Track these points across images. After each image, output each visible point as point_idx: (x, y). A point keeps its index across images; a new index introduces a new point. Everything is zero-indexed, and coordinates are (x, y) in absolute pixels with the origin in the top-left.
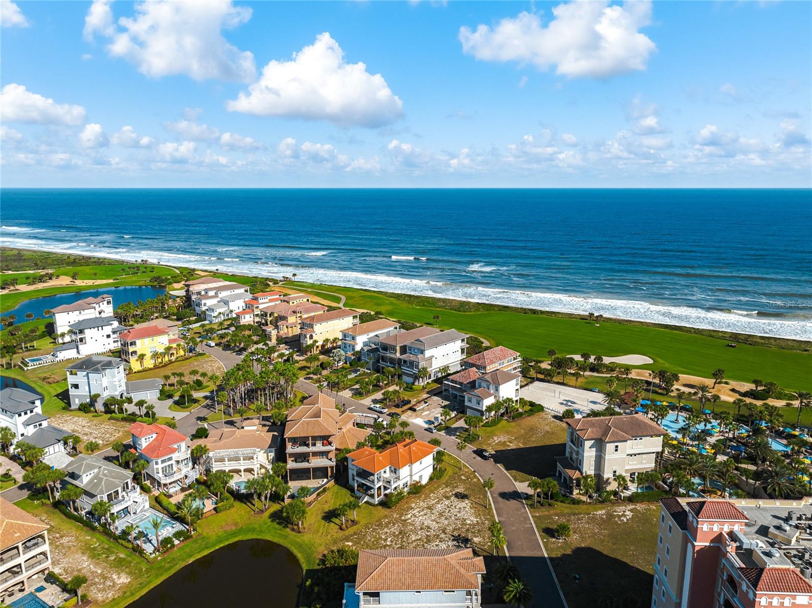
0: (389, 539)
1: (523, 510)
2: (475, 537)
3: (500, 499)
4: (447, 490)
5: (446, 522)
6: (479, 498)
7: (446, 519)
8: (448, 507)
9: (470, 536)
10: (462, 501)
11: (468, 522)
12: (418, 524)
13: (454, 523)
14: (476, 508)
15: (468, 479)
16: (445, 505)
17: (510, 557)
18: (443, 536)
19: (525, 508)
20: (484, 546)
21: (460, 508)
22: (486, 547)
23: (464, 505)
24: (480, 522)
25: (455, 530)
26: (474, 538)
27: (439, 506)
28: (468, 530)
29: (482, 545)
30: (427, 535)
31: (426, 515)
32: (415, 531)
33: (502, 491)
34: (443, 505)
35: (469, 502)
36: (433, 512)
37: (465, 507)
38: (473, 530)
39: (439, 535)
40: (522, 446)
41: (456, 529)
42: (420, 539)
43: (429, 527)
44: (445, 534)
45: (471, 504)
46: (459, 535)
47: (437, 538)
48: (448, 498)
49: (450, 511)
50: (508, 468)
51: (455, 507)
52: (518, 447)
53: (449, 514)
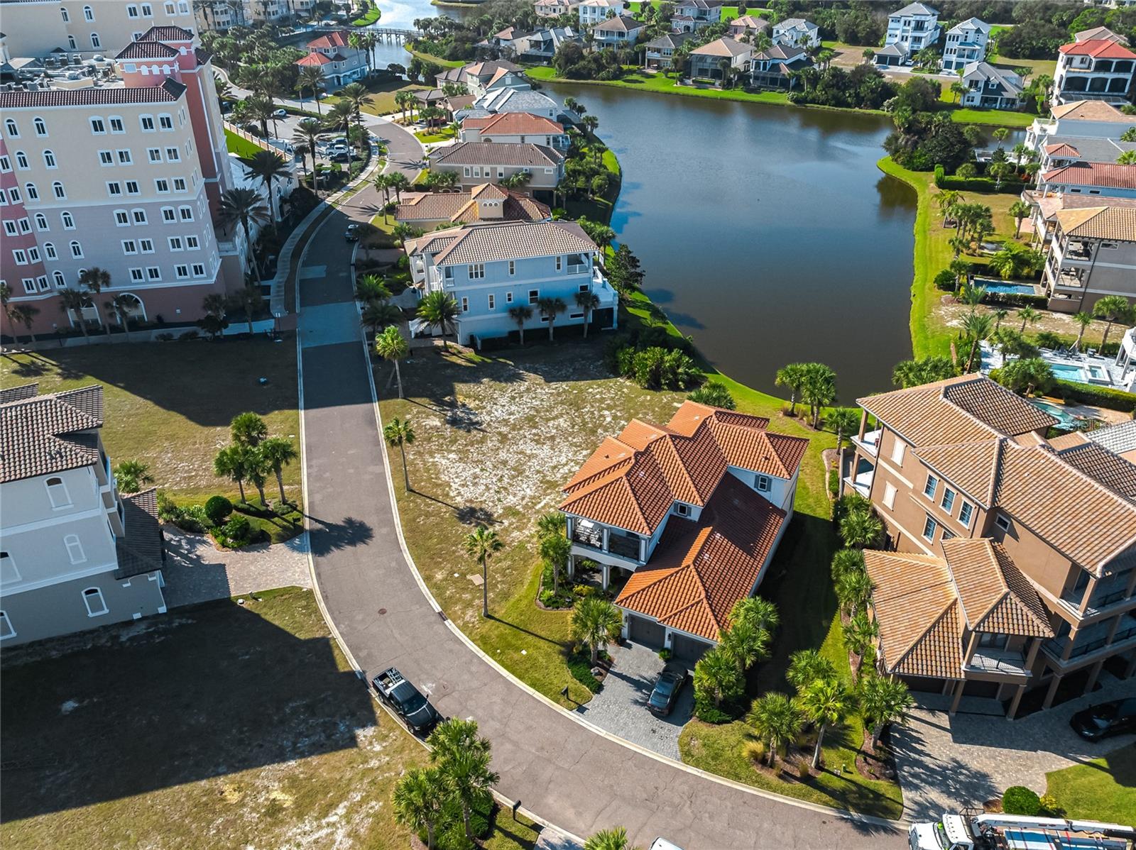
0: (609, 419)
1: (318, 497)
2: (436, 428)
3: (370, 521)
4: (516, 534)
5: (503, 455)
6: (428, 515)
7: (504, 463)
8: (505, 489)
9: (449, 431)
10: (471, 501)
11: (452, 456)
12: (564, 447)
13: (484, 454)
14: (438, 485)
15: (463, 575)
16: (515, 495)
17: (370, 401)
18: (504, 430)
19: (311, 504)
20: (418, 412)
21: (475, 484)
22: (415, 411)
23: (468, 493)
24: (427, 456)
25: (482, 441)
26: (439, 424)
27: (528, 492)
28: (454, 441)
29: (424, 412)
30: (536, 428)
31: (555, 467)
32: (565, 434)
33: (361, 547)
34: (520, 494)
35: (452, 498)
36: (539, 476)
37: (463, 486)
38: (441, 441)
39: (514, 430)
40: (228, 787)
41: (478, 442)
42: (548, 420)
43: (538, 442)
44: (500, 433)
45: (447, 495)
46: (469, 431)
47: (515, 425)
48: (510, 511)
49: (500, 480)
50: (323, 647)
51: (488, 489)
52: (246, 776)
53: (500, 473)
